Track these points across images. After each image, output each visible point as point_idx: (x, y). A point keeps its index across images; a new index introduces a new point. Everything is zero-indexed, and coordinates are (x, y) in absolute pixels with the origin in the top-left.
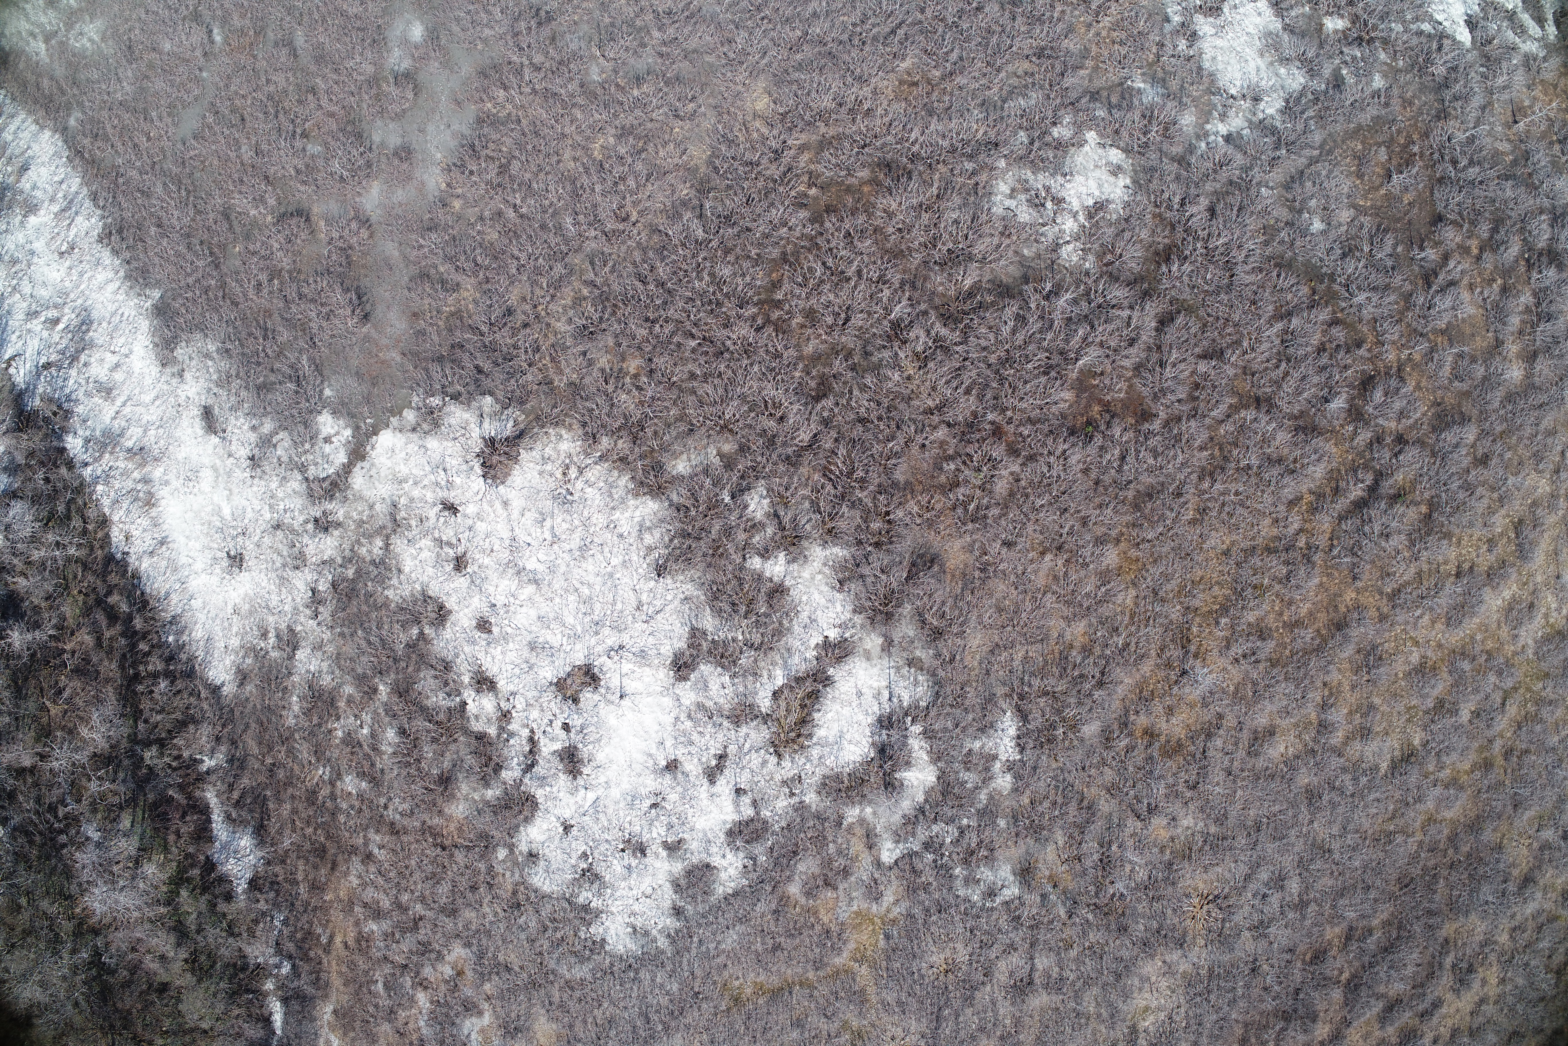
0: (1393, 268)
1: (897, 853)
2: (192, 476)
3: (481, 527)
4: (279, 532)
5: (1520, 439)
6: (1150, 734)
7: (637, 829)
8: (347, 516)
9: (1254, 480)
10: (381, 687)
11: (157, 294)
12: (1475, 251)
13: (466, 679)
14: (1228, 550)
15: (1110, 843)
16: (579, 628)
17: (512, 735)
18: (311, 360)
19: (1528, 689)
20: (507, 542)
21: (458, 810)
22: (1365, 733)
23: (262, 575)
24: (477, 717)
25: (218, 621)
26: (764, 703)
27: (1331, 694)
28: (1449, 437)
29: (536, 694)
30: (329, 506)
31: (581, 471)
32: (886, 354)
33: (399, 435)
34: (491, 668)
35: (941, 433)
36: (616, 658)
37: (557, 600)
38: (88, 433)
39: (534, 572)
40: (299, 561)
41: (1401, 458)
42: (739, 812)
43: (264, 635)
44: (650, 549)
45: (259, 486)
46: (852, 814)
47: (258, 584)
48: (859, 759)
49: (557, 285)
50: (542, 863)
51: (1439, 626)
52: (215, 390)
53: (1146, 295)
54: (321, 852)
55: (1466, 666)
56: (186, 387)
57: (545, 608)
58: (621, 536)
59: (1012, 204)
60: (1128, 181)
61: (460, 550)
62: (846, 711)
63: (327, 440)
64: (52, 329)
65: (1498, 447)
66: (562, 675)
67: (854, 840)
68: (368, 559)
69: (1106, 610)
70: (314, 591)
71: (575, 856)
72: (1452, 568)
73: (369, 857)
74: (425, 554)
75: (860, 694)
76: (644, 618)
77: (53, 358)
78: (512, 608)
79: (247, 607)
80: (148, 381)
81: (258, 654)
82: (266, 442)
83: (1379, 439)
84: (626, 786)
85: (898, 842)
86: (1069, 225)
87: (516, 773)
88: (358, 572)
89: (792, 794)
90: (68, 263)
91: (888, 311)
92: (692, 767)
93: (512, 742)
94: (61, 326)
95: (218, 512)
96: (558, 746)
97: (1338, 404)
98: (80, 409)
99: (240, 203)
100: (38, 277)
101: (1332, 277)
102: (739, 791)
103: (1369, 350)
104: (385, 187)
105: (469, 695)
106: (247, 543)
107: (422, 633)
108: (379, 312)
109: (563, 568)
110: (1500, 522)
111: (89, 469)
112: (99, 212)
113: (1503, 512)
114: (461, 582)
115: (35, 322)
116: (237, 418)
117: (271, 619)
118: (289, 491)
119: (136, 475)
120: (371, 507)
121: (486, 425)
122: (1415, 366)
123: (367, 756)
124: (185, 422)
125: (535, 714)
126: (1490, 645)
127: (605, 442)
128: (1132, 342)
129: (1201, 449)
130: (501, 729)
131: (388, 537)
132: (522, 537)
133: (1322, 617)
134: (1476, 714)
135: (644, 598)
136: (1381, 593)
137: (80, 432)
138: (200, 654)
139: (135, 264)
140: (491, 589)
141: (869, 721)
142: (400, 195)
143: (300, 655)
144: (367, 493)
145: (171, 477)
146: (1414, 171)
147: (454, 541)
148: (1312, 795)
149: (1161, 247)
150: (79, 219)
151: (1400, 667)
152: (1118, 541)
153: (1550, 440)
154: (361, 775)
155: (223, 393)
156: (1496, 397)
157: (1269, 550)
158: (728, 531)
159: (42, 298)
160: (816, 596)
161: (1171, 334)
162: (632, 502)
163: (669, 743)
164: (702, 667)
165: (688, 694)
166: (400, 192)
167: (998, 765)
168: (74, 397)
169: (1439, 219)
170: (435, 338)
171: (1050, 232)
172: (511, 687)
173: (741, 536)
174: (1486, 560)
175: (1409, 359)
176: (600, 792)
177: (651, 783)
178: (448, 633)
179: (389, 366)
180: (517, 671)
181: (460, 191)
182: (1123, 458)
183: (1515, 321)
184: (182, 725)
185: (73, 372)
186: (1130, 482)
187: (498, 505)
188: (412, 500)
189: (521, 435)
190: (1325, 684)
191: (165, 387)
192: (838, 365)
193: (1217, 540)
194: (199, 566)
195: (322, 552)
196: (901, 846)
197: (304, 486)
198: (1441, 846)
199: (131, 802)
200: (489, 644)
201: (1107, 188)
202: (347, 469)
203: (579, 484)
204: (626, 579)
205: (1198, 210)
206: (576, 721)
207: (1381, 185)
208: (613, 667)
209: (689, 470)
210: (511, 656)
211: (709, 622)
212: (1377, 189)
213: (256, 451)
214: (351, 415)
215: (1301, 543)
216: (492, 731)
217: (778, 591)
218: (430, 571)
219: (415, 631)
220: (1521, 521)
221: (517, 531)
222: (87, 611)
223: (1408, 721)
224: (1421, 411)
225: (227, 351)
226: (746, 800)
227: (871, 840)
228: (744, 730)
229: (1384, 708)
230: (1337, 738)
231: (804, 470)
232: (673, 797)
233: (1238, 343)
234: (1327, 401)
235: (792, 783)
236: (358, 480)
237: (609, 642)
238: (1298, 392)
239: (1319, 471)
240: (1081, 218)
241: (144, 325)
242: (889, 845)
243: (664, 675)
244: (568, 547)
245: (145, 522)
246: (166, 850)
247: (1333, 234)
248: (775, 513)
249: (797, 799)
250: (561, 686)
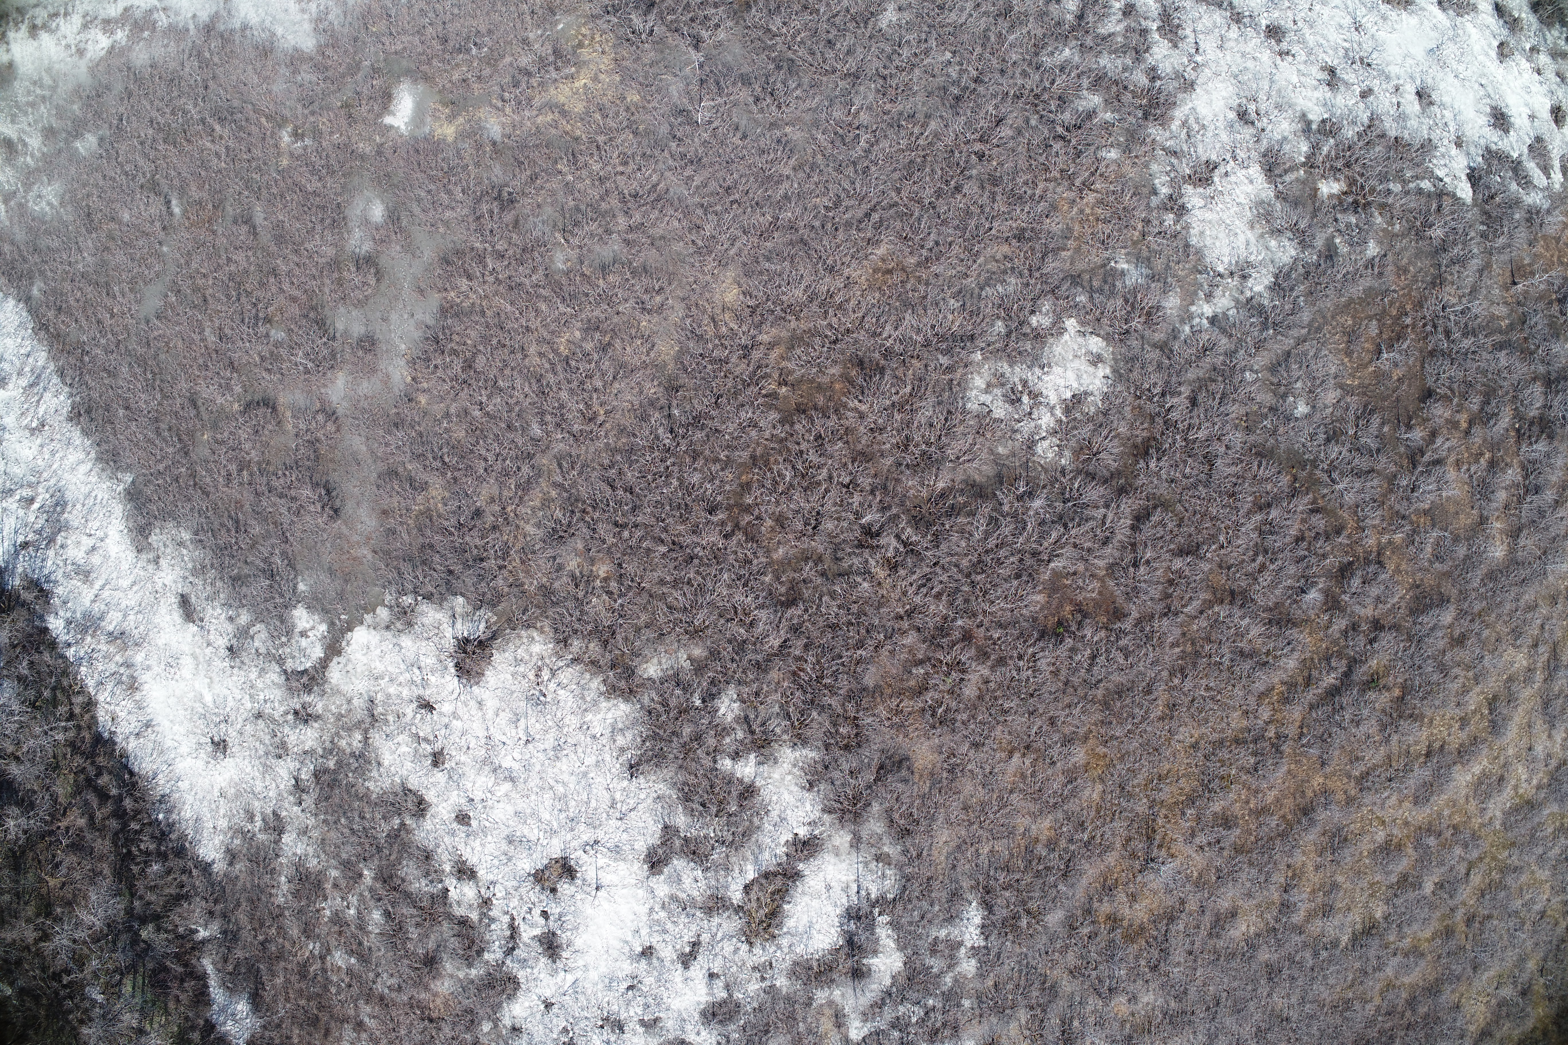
0: (1378, 451)
1: (865, 1031)
2: (172, 663)
3: (456, 724)
4: (260, 721)
5: (1499, 616)
6: (1114, 920)
7: (615, 1008)
8: (326, 709)
9: (1225, 675)
10: (366, 872)
11: (128, 478)
12: (1464, 425)
13: (447, 868)
14: (1197, 743)
15: (1072, 1019)
16: (555, 824)
17: (493, 920)
18: (284, 554)
19: (1494, 858)
20: (483, 741)
21: (444, 987)
22: (1327, 911)
23: (246, 762)
24: (459, 903)
25: (206, 803)
26: (736, 895)
27: (1294, 875)
28: (1427, 620)
29: (515, 883)
30: (308, 699)
31: (553, 673)
32: (856, 561)
33: (373, 632)
34: (472, 858)
35: (911, 639)
36: (592, 852)
37: (533, 797)
38: (69, 615)
39: (510, 770)
40: (281, 750)
41: (1375, 645)
42: (712, 995)
43: (251, 818)
44: (622, 750)
45: (238, 676)
46: (821, 996)
47: (242, 770)
48: (828, 947)
49: (525, 487)
50: (525, 1037)
51: (1407, 804)
52: (191, 579)
53: (1122, 491)
54: (314, 1022)
55: (1432, 841)
56: (163, 574)
57: (521, 805)
58: (594, 737)
59: (987, 398)
60: (1108, 371)
61: (438, 746)
62: (815, 903)
63: (303, 634)
64: (28, 508)
65: (1476, 626)
66: (540, 866)
67: (823, 1019)
68: (348, 751)
69: (1072, 806)
70: (296, 780)
71: (556, 1031)
72: (1422, 748)
73: (360, 1026)
74: (404, 749)
75: (829, 888)
76: (618, 815)
77: (31, 537)
78: (490, 803)
79: (233, 791)
80: (125, 566)
81: (246, 836)
82: (243, 633)
83: (1355, 627)
84: (603, 969)
85: (866, 1021)
86: (1046, 420)
87: (499, 955)
88: (339, 763)
89: (763, 979)
90: (39, 441)
91: (858, 515)
92: (667, 953)
93: (493, 927)
94: (36, 506)
95: (200, 698)
96: (537, 932)
97: (1314, 596)
98: (59, 590)
99: (207, 391)
100: (9, 453)
101: (1314, 463)
102: (712, 976)
103: (1349, 537)
104: (350, 378)
105: (451, 883)
106: (230, 731)
107: (403, 824)
108: (349, 508)
109: (538, 767)
110: (1474, 700)
111: (73, 649)
112: (67, 389)
113: (1478, 689)
114: (440, 777)
115: (10, 500)
116: (213, 609)
117: (256, 803)
118: (268, 681)
119: (118, 658)
120: (349, 702)
121: (459, 625)
122: (1396, 549)
123: (354, 937)
124: (163, 609)
125: (514, 902)
126: (1457, 819)
127: (576, 644)
128: (1106, 542)
129: (1173, 645)
130: (483, 915)
131: (366, 731)
132: (498, 736)
133: (1289, 803)
134: (1440, 886)
135: (618, 796)
136: (1349, 777)
137: (61, 613)
138: (190, 832)
139: (105, 447)
140: (469, 785)
141: (838, 912)
142: (365, 387)
143: (286, 839)
144: (344, 688)
145: (152, 662)
146: (1405, 346)
147: (431, 738)
148: (1272, 972)
149: (1139, 440)
150: (48, 396)
151: (1365, 845)
152: (1086, 738)
153: (1529, 616)
154: (351, 953)
155: (199, 582)
156: (1477, 575)
157: (1237, 741)
158: (698, 738)
159: (16, 475)
160: (786, 796)
161: (1147, 531)
162: (604, 704)
163: (644, 932)
164: (675, 862)
165: (661, 887)
166: (365, 384)
167: (963, 950)
168: (53, 578)
169: (1428, 394)
170: (405, 536)
171: (1026, 427)
172: (491, 877)
173: (711, 742)
174: (1457, 737)
175: (1390, 542)
176: (579, 974)
177: (627, 967)
178: (428, 824)
179: (362, 563)
180: (496, 862)
181: (425, 385)
182: (1093, 657)
183: (1502, 496)
184: (176, 900)
185: (51, 553)
186: (1100, 681)
187: (473, 704)
188: (389, 696)
189: (494, 637)
190: (1289, 866)
191: (142, 573)
192: (808, 570)
193: (1186, 733)
194: (184, 749)
195: (303, 742)
196: (869, 1025)
197: (283, 677)
198: (1399, 1009)
199: (132, 968)
200: (468, 836)
201: (1086, 380)
202: (324, 664)
203: (552, 686)
204: (600, 780)
205: (1179, 400)
206: (554, 910)
207: (1371, 361)
208: (589, 860)
209: (660, 674)
210: (490, 848)
211: (681, 820)
212: (1366, 366)
213: (234, 642)
214: (325, 611)
215: (1271, 734)
216: (474, 916)
217: (748, 792)
218: (409, 765)
219: (396, 821)
220: (1495, 698)
221: (492, 730)
222: (78, 791)
223: (1371, 895)
224: (1400, 595)
225: (201, 541)
226: (719, 983)
227: (839, 1020)
228: (716, 920)
229: (1347, 885)
230: (1299, 917)
231: (774, 675)
232: (649, 980)
233: (1213, 538)
234: (1303, 592)
235: (763, 969)
236: (335, 674)
237: (585, 838)
238: (1273, 586)
239: (1291, 664)
240: (1058, 412)
241: (118, 509)
242: (857, 1024)
243: (640, 869)
244: (542, 747)
245: (129, 704)
246: (167, 1013)
247: (1317, 417)
248: (746, 717)
249: (768, 983)
250: (539, 877)
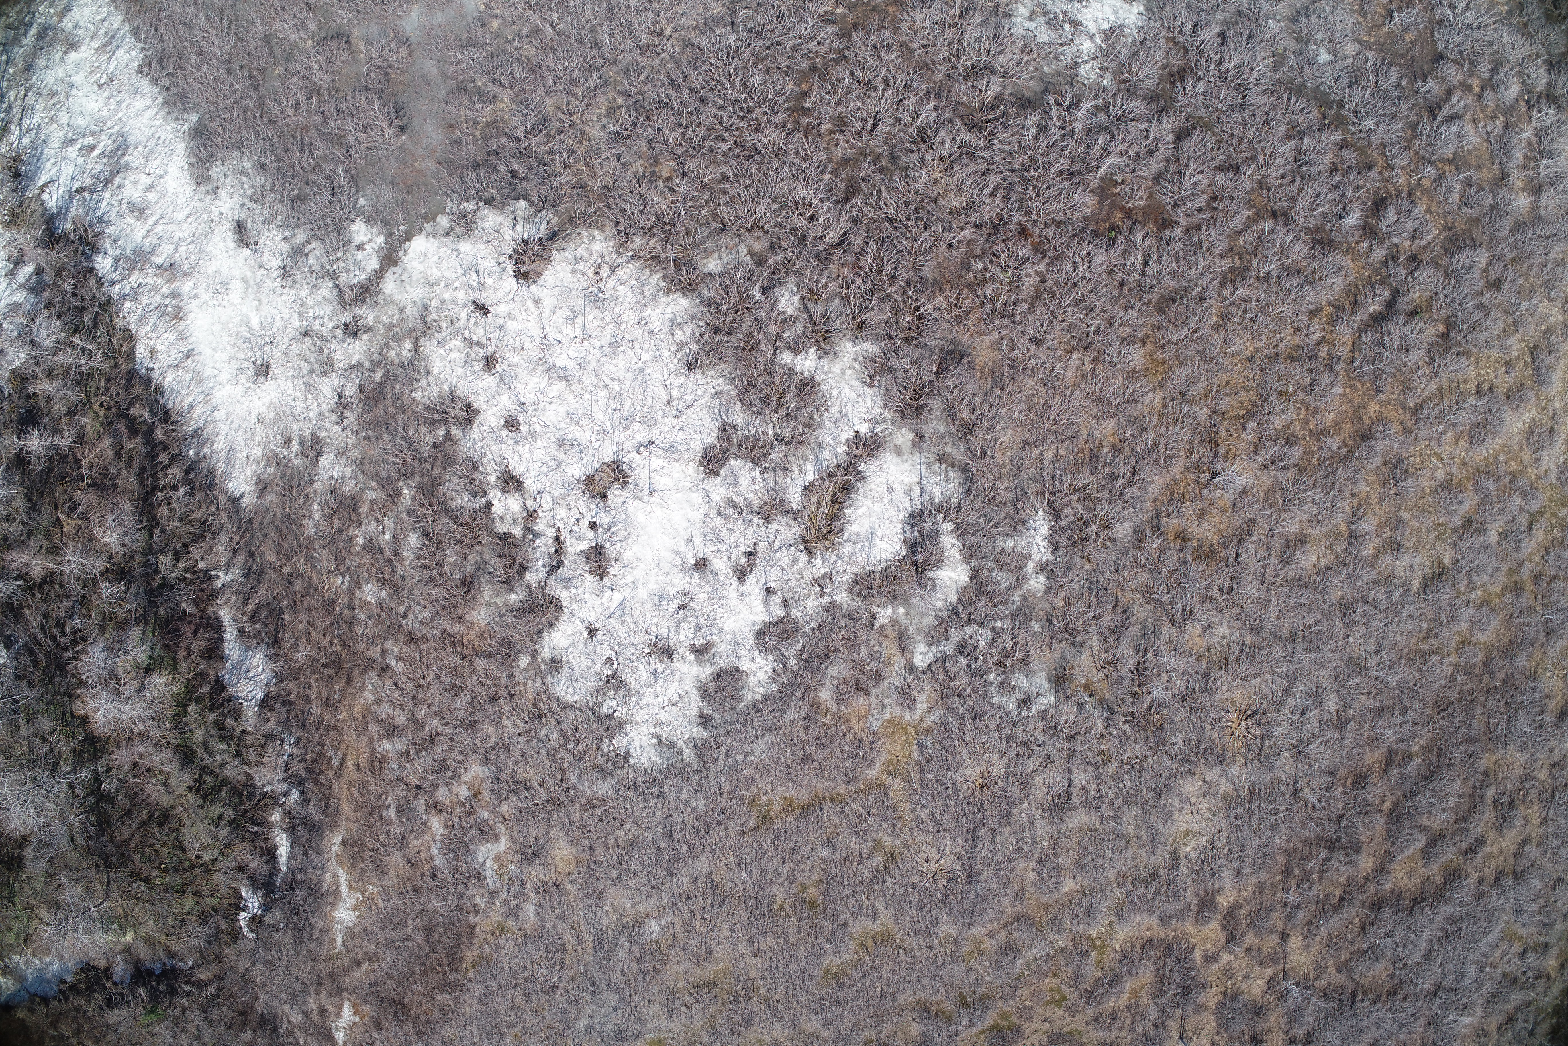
0: (1399, 98)
1: (931, 657)
2: (222, 287)
3: (512, 326)
4: (307, 339)
5: (1531, 266)
6: (1182, 537)
7: (664, 631)
8: (377, 320)
9: (1274, 288)
10: (405, 491)
11: (194, 118)
12: (1477, 89)
13: (492, 479)
14: (1252, 357)
15: (1146, 651)
16: (609, 425)
17: (537, 535)
18: (347, 171)
19: (1554, 515)
20: (538, 340)
21: (480, 616)
22: (1395, 547)
23: (289, 383)
24: (502, 519)
25: (241, 432)
26: (795, 498)
27: (1360, 505)
28: (1462, 259)
29: (563, 491)
30: (359, 311)
31: (613, 270)
32: (914, 157)
33: (432, 240)
34: (518, 468)
35: (968, 233)
36: (645, 454)
37: (587, 396)
38: (118, 252)
39: (565, 368)
40: (327, 366)
41: (1416, 274)
42: (769, 612)
43: (287, 443)
44: (680, 346)
45: (289, 295)
46: (884, 614)
47: (283, 392)
48: (891, 557)
49: (592, 94)
50: (565, 670)
51: (1463, 444)
52: (249, 205)
53: (1163, 111)
54: (336, 663)
55: (1491, 485)
56: (220, 203)
57: (574, 404)
58: (652, 332)
59: (1032, 25)
60: (1142, 9)
61: (491, 349)
62: (878, 507)
63: (360, 247)
64: (88, 155)
65: (1510, 273)
66: (590, 472)
67: (886, 643)
68: (397, 361)
69: (1134, 410)
70: (340, 396)
71: (599, 662)
72: (1471, 386)
73: (385, 669)
74: (455, 355)
75: (890, 490)
76: (674, 413)
77: (87, 182)
78: (541, 405)
79: (271, 415)
80: (182, 200)
81: (280, 463)
82: (298, 252)
83: (1393, 257)
84: (653, 586)
85: (930, 644)
86: (1087, 46)
87: (542, 575)
88: (387, 377)
89: (823, 594)
90: (106, 94)
91: (914, 117)
92: (721, 566)
93: (537, 542)
94: (96, 152)
95: (246, 322)
96: (584, 546)
97: (1353, 219)
98: (111, 230)
99: (283, 28)
100: (76, 108)
101: (1341, 104)
102: (768, 591)
103: (1380, 173)
104: (425, 10)
105: (495, 495)
106: (275, 351)
107: (448, 434)
108: (416, 122)
109: (594, 365)
110: (1516, 345)
111: (118, 287)
112: (140, 45)
113: (1518, 336)
114: (490, 381)
115: (70, 149)
116: (269, 231)
117: (295, 426)
118: (319, 298)
119: (165, 290)
120: (402, 310)
121: (519, 228)
122: (1425, 191)
123: (389, 561)
124: (217, 237)
125: (562, 513)
126: (1513, 466)
127: (638, 241)
128: (1151, 153)
129: (1222, 256)
130: (528, 530)
131: (417, 339)
132: (553, 335)
133: (1347, 427)
134: (1504, 536)
135: (674, 393)
136: (1404, 408)
137: (110, 252)
138: (221, 466)
139: (174, 90)
140: (520, 387)
141: (901, 517)
142: (439, 17)
143: (324, 461)
144: (398, 297)
145: (201, 291)
146: (1415, 12)
147: (484, 341)
148: (1345, 607)
149: (1175, 68)
150: (120, 53)
151: (1426, 482)
152: (1144, 343)
153: (1559, 270)
154: (382, 581)
155: (257, 207)
156: (1505, 225)
157: (1292, 359)
158: (759, 323)
159: (79, 126)
160: (846, 391)
161: (1188, 146)
162: (663, 299)
163: (698, 541)
164: (732, 462)
165: (718, 490)
166: (439, 14)
167: (1031, 565)
168: (106, 218)
169: (1439, 57)
170: (471, 147)
171: (1069, 52)
172: (539, 486)
173: (773, 329)
174: (1504, 382)
175: (1419, 184)
176: (627, 592)
177: (679, 582)
178: (474, 433)
179: (425, 175)
180: (545, 469)
181: (498, 12)
182: (1146, 263)
183: (1518, 156)
184: (198, 538)
185: (107, 195)
186: (1153, 286)
187: (530, 304)
188: (443, 302)
189: (553, 236)
190: (1353, 495)
191: (199, 204)
192: (867, 168)
193: (1241, 345)
194: (224, 377)
195: (350, 357)
196: (934, 648)
197: (335, 292)
198: (1477, 671)
199: (143, 619)
200: (517, 442)
201: (1122, 14)
202: (379, 275)
203: (611, 283)
204: (656, 374)
205: (1209, 34)
206: (604, 520)
207: (1384, 23)
208: (642, 463)
209: (720, 268)
210: (540, 454)
211: (739, 417)
212: (1380, 27)
213: (288, 262)
214: (386, 223)
215: (1323, 352)
216: (518, 532)
217: (807, 386)
218: (460, 371)
219: (442, 432)
220: (1536, 347)
221: (548, 329)
222: (109, 424)
223: (1438, 537)
224: (1432, 233)
225: (263, 167)
226: (776, 599)
227: (903, 644)
228: (775, 526)
229: (1413, 523)
230: (1369, 550)
231: (834, 268)
232: (702, 596)
233: (1254, 158)
234: (1341, 217)
235: (822, 582)
236: (389, 285)
237: (639, 438)
238: (1313, 207)
239: (1338, 283)
240: (1098, 40)
241: (181, 147)
242: (922, 648)
243: (694, 470)
244: (599, 344)
245: (171, 336)
246: (175, 669)
247: (1339, 65)
248: (806, 309)
249: (827, 599)
250: (590, 481)
